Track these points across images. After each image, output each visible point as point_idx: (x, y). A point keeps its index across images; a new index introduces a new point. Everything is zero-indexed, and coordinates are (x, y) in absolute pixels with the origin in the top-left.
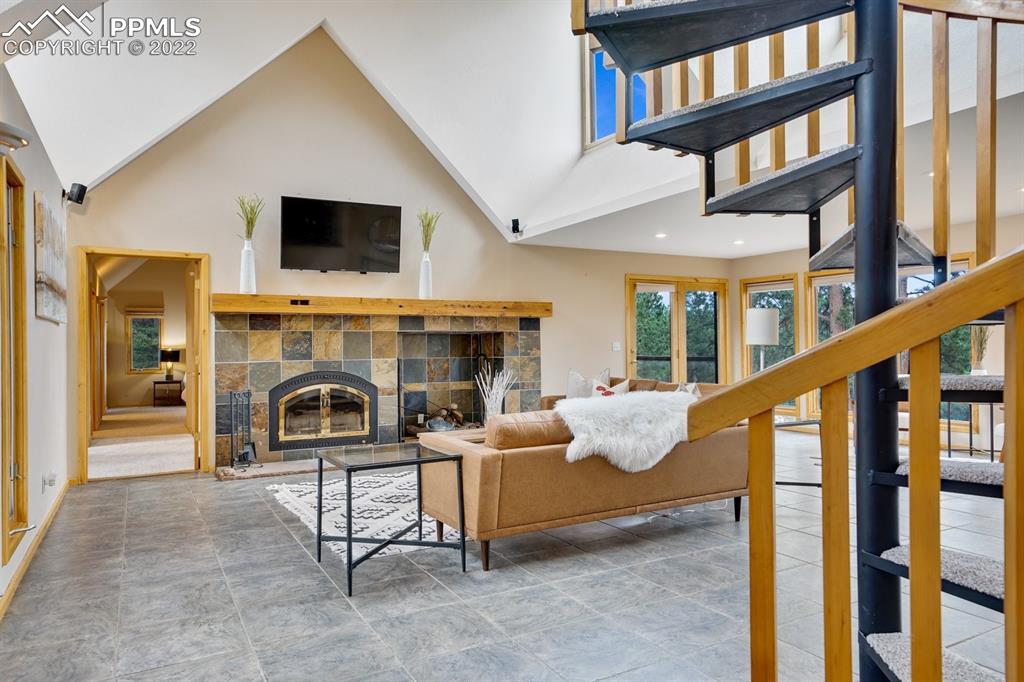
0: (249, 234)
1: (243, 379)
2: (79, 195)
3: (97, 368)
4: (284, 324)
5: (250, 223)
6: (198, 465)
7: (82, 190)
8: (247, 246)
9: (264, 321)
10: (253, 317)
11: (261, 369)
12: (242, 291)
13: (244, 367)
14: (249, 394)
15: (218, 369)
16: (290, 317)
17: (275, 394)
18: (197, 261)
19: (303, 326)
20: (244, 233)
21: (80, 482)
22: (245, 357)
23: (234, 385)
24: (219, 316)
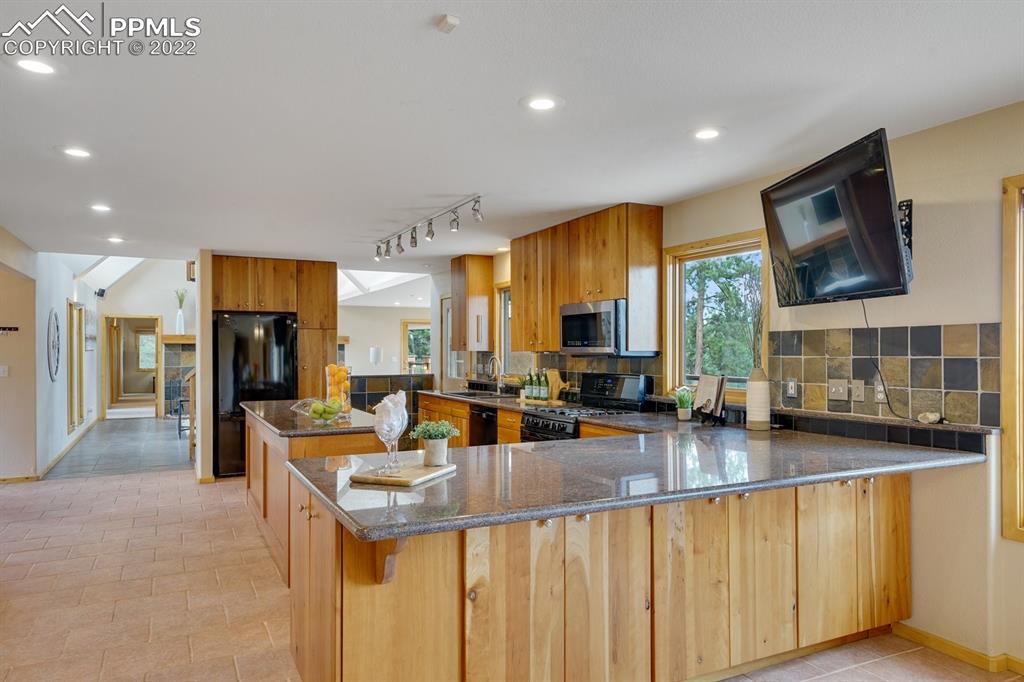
0: (181, 307)
1: (178, 374)
2: (101, 293)
3: (115, 368)
5: (181, 302)
6: (157, 415)
7: (103, 291)
8: (180, 312)
9: (186, 347)
10: (183, 345)
11: (186, 369)
12: (177, 333)
13: (178, 369)
15: (166, 369)
18: (157, 320)
21: (102, 419)
22: (179, 364)
23: (174, 377)
24: (166, 345)
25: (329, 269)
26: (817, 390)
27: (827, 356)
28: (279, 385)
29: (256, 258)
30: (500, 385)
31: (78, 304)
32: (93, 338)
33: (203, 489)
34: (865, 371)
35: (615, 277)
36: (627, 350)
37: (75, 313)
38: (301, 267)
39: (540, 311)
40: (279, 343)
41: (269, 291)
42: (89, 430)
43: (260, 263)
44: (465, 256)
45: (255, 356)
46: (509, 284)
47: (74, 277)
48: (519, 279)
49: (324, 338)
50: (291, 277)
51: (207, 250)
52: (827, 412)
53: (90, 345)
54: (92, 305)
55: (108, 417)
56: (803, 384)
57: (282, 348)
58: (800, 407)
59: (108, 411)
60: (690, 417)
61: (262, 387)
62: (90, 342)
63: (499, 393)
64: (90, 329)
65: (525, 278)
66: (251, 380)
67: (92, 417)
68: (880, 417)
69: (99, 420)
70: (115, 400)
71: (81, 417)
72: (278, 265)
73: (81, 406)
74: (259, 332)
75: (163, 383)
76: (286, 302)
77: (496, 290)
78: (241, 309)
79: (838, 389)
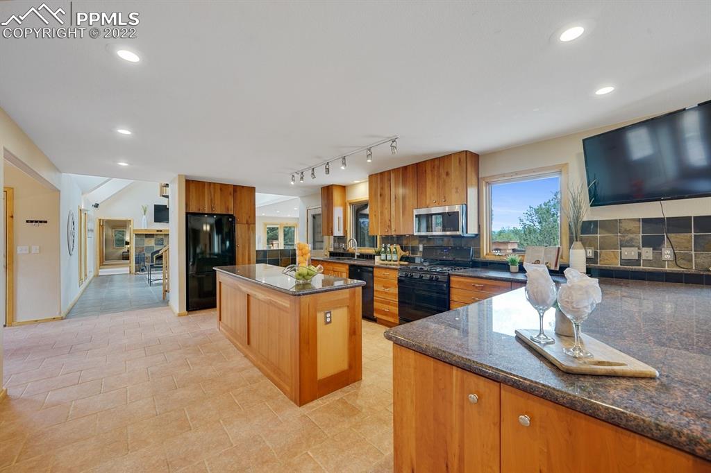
0: (145, 214)
1: (143, 250)
2: (97, 206)
4: (155, 236)
5: (145, 211)
6: (130, 272)
7: (98, 204)
8: (144, 217)
9: (148, 236)
10: (146, 235)
11: (148, 248)
12: (143, 228)
13: (143, 247)
14: (144, 254)
15: (136, 248)
16: (157, 235)
17: (153, 254)
18: (130, 221)
19: (161, 237)
20: (143, 213)
21: (97, 276)
22: (143, 244)
23: (140, 252)
24: (136, 235)
25: (252, 190)
26: (612, 254)
27: (619, 234)
28: (218, 255)
29: (210, 183)
30: (356, 254)
31: (85, 210)
32: (92, 231)
33: (182, 320)
34: (653, 242)
35: (457, 192)
36: (467, 233)
37: (83, 215)
38: (237, 190)
39: (393, 213)
40: (218, 234)
41: (217, 201)
42: (90, 282)
43: (212, 186)
44: (332, 185)
45: (203, 240)
46: (368, 199)
47: (83, 194)
48: (376, 195)
49: (249, 229)
50: (230, 194)
51: (182, 175)
52: (619, 266)
53: (90, 234)
54: (92, 212)
55: (100, 274)
56: (599, 251)
57: (220, 236)
58: (597, 263)
59: (100, 270)
60: (517, 270)
61: (208, 256)
62: (90, 233)
63: (356, 258)
64: (90, 226)
65: (381, 195)
66: (202, 253)
67: (91, 275)
68: (667, 268)
69: (94, 276)
70: (102, 264)
71: (86, 275)
72: (223, 187)
73: (86, 269)
74: (206, 228)
75: (134, 255)
76: (228, 209)
77: (348, 204)
78: (201, 212)
79: (630, 253)
